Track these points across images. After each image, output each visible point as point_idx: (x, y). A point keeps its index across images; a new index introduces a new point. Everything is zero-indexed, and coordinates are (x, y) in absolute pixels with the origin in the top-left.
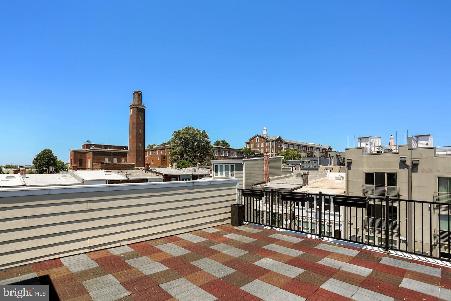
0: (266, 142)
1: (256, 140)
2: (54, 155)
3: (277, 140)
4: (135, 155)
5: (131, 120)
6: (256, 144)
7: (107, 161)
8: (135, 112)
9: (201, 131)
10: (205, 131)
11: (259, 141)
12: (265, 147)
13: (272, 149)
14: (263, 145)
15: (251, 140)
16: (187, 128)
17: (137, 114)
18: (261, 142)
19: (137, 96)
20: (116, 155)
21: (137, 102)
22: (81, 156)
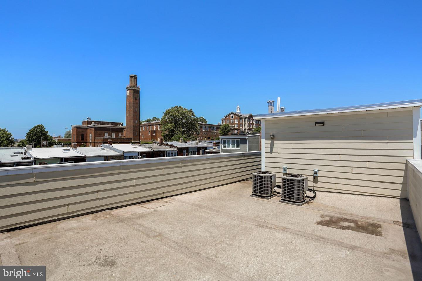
0: (240, 119)
1: (231, 117)
2: (46, 130)
3: (248, 117)
4: (132, 130)
5: (128, 100)
6: (231, 121)
7: (106, 135)
8: (132, 93)
9: (189, 110)
10: (191, 110)
11: (233, 118)
12: (239, 124)
13: (245, 125)
14: (237, 122)
15: (227, 117)
16: (176, 107)
17: (133, 95)
18: (235, 119)
19: (133, 79)
20: (114, 130)
21: (133, 85)
22: (83, 131)
